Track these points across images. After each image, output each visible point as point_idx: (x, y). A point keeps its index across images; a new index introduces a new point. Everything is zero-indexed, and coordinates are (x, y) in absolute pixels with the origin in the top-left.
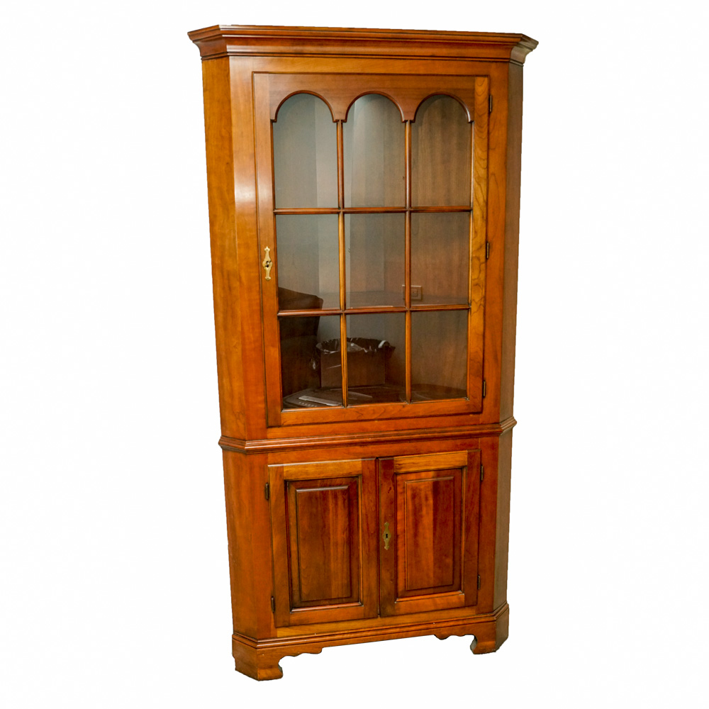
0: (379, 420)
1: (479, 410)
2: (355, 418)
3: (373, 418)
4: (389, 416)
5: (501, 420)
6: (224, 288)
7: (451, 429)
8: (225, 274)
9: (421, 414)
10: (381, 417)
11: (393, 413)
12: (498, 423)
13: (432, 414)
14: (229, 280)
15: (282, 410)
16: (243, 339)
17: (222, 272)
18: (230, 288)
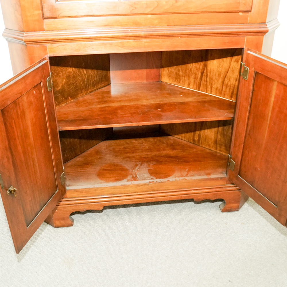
0: (152, 14)
1: (249, 9)
2: (129, 12)
3: (146, 12)
4: (161, 11)
5: (267, 21)
9: (192, 10)
10: (154, 12)
11: (166, 8)
12: (265, 23)
13: (204, 10)
15: (56, 2)
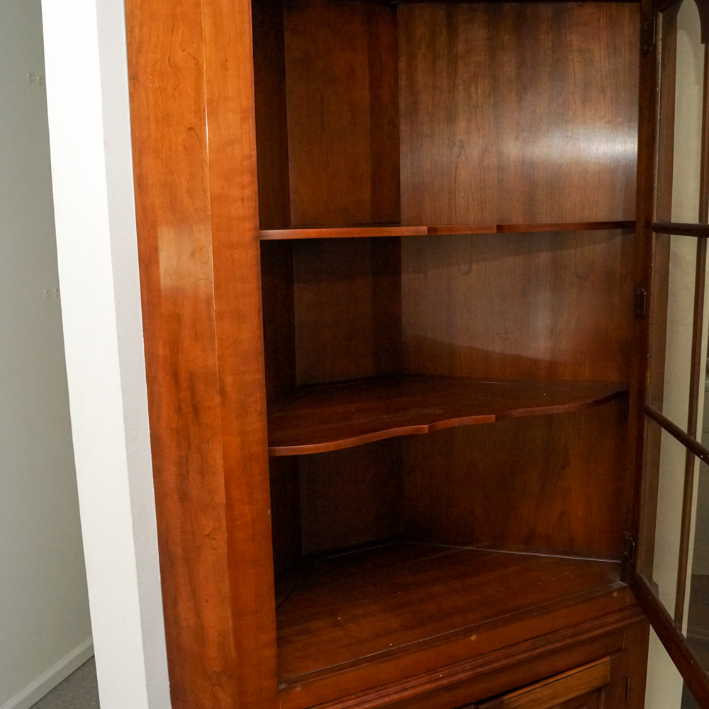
6: (179, 410)
7: (587, 626)
8: (183, 376)
14: (192, 389)
16: (230, 520)
17: (175, 375)
18: (196, 410)
